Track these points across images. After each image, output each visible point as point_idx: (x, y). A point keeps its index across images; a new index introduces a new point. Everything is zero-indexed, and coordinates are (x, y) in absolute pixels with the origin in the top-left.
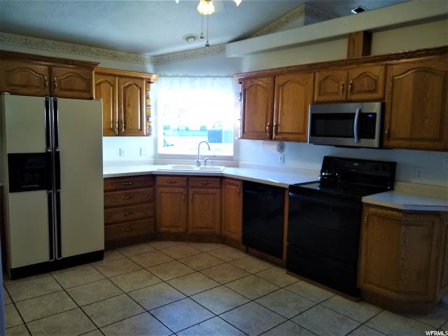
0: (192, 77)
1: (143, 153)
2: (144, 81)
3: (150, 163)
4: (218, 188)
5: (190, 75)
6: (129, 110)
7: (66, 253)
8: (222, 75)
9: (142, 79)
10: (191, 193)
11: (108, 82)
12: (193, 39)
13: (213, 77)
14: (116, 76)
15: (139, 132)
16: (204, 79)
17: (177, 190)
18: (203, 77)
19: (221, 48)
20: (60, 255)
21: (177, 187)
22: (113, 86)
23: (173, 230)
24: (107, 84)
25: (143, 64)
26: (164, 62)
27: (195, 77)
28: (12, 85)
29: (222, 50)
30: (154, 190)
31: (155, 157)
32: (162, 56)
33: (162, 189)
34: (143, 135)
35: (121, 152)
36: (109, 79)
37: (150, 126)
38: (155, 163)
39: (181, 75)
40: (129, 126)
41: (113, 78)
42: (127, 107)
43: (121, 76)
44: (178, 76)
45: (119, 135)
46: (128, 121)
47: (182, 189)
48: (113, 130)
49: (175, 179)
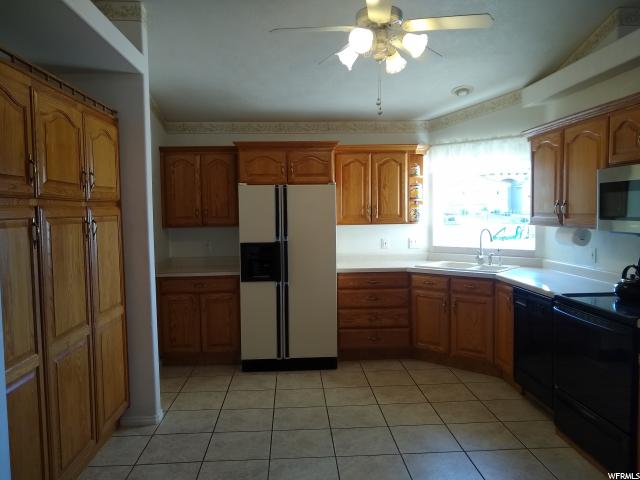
0: (472, 141)
1: (413, 245)
2: (406, 155)
3: (422, 259)
4: (488, 296)
5: (470, 139)
6: (386, 193)
7: (294, 354)
8: (514, 134)
9: (403, 152)
10: (453, 300)
11: (359, 161)
12: (464, 93)
13: (502, 138)
14: (368, 152)
15: (398, 219)
16: (490, 142)
17: (436, 294)
18: (488, 140)
19: (514, 97)
20: (287, 354)
21: (438, 290)
22: (365, 165)
23: (432, 347)
24: (357, 163)
25: (414, 132)
26: (441, 127)
27: (478, 141)
28: (251, 175)
29: (517, 99)
30: (410, 292)
31: (429, 251)
32: (439, 118)
33: (419, 291)
34: (404, 223)
35: (383, 244)
36: (360, 157)
37: (416, 211)
38: (428, 259)
39: (459, 140)
40: (385, 212)
41: (365, 155)
42: (382, 189)
43: (374, 153)
44: (456, 143)
45: (372, 223)
46: (384, 205)
47: (442, 294)
48: (364, 216)
49: (434, 279)
